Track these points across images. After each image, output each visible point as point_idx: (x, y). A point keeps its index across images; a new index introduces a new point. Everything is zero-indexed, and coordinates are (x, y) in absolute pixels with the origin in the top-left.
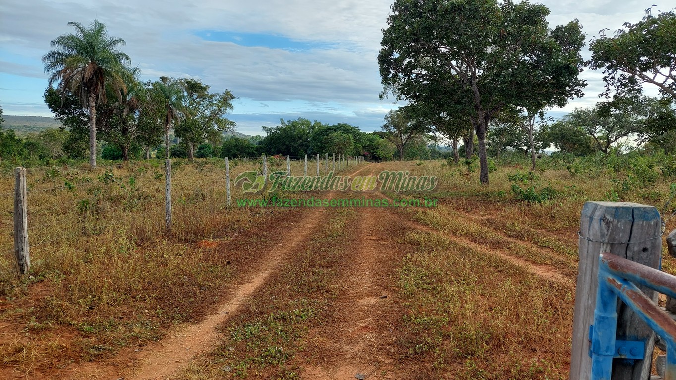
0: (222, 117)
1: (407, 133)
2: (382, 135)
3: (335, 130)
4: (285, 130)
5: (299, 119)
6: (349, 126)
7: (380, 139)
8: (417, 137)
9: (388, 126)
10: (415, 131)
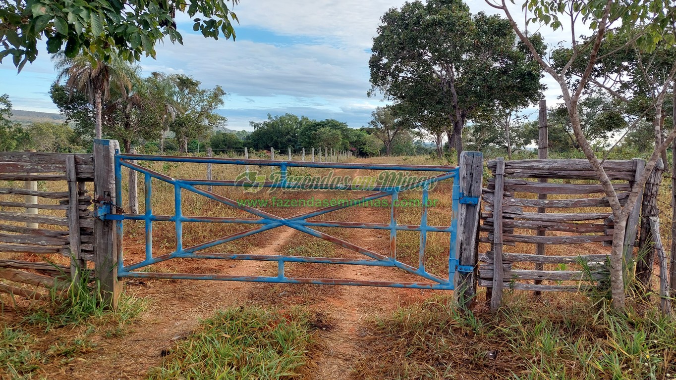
0: (213, 112)
1: (394, 129)
2: (369, 131)
3: (323, 126)
4: (273, 125)
5: (287, 114)
6: (337, 122)
7: (367, 135)
8: (403, 133)
9: (375, 123)
10: (401, 127)
